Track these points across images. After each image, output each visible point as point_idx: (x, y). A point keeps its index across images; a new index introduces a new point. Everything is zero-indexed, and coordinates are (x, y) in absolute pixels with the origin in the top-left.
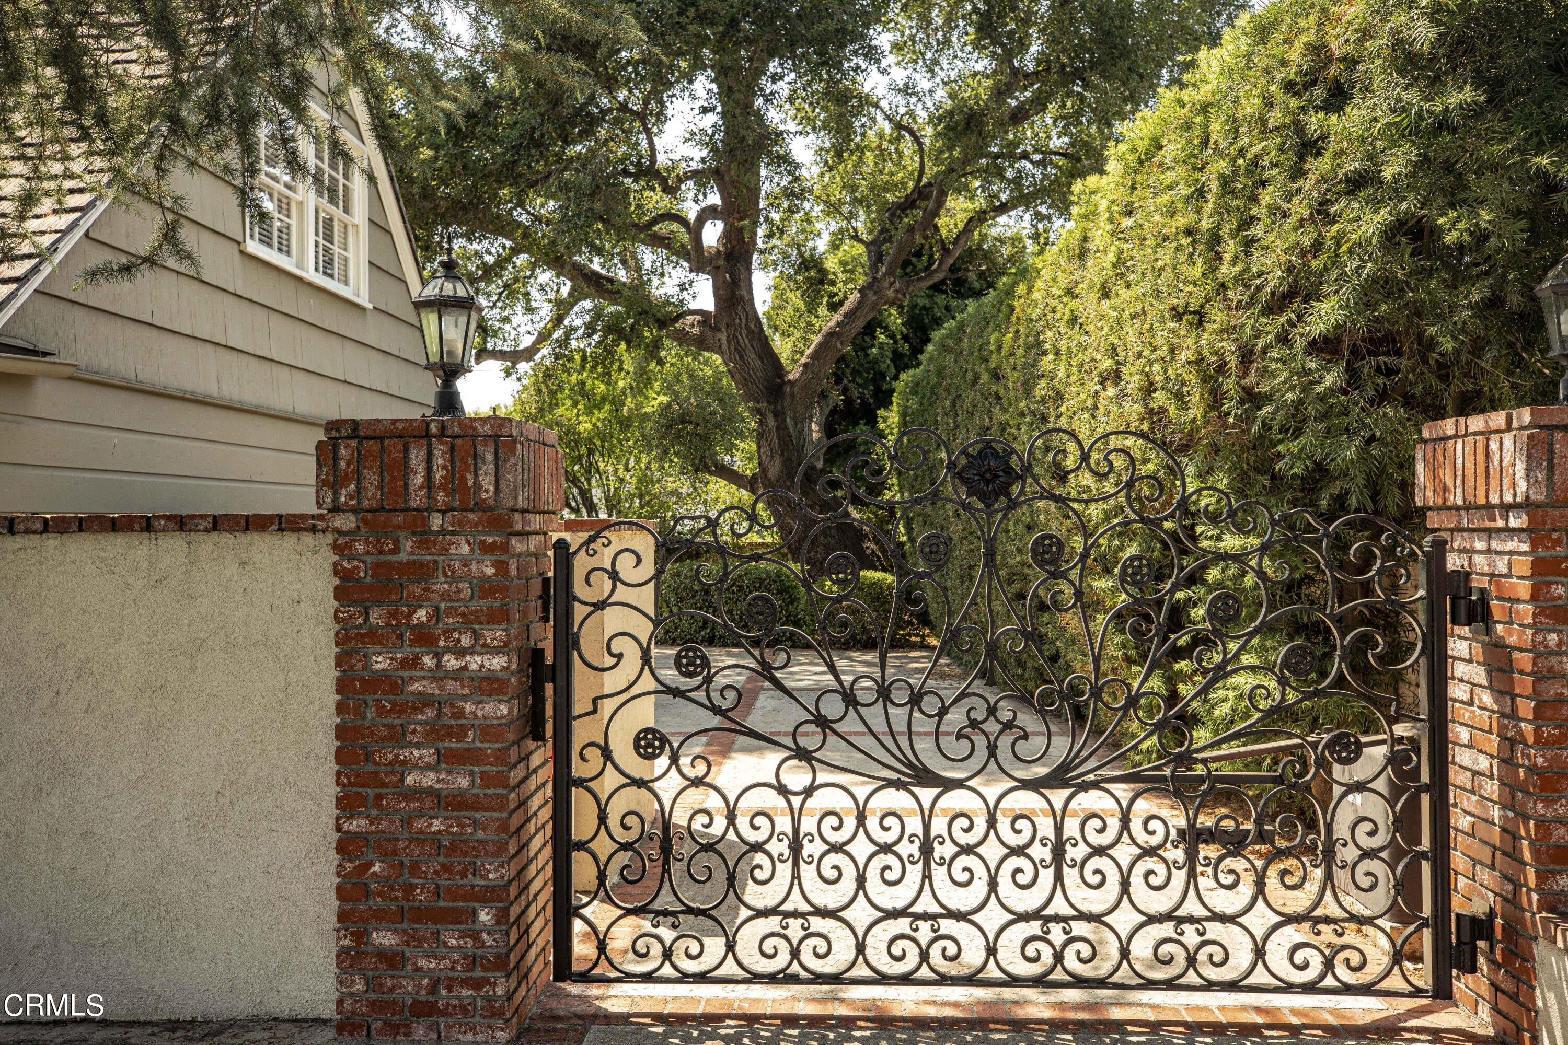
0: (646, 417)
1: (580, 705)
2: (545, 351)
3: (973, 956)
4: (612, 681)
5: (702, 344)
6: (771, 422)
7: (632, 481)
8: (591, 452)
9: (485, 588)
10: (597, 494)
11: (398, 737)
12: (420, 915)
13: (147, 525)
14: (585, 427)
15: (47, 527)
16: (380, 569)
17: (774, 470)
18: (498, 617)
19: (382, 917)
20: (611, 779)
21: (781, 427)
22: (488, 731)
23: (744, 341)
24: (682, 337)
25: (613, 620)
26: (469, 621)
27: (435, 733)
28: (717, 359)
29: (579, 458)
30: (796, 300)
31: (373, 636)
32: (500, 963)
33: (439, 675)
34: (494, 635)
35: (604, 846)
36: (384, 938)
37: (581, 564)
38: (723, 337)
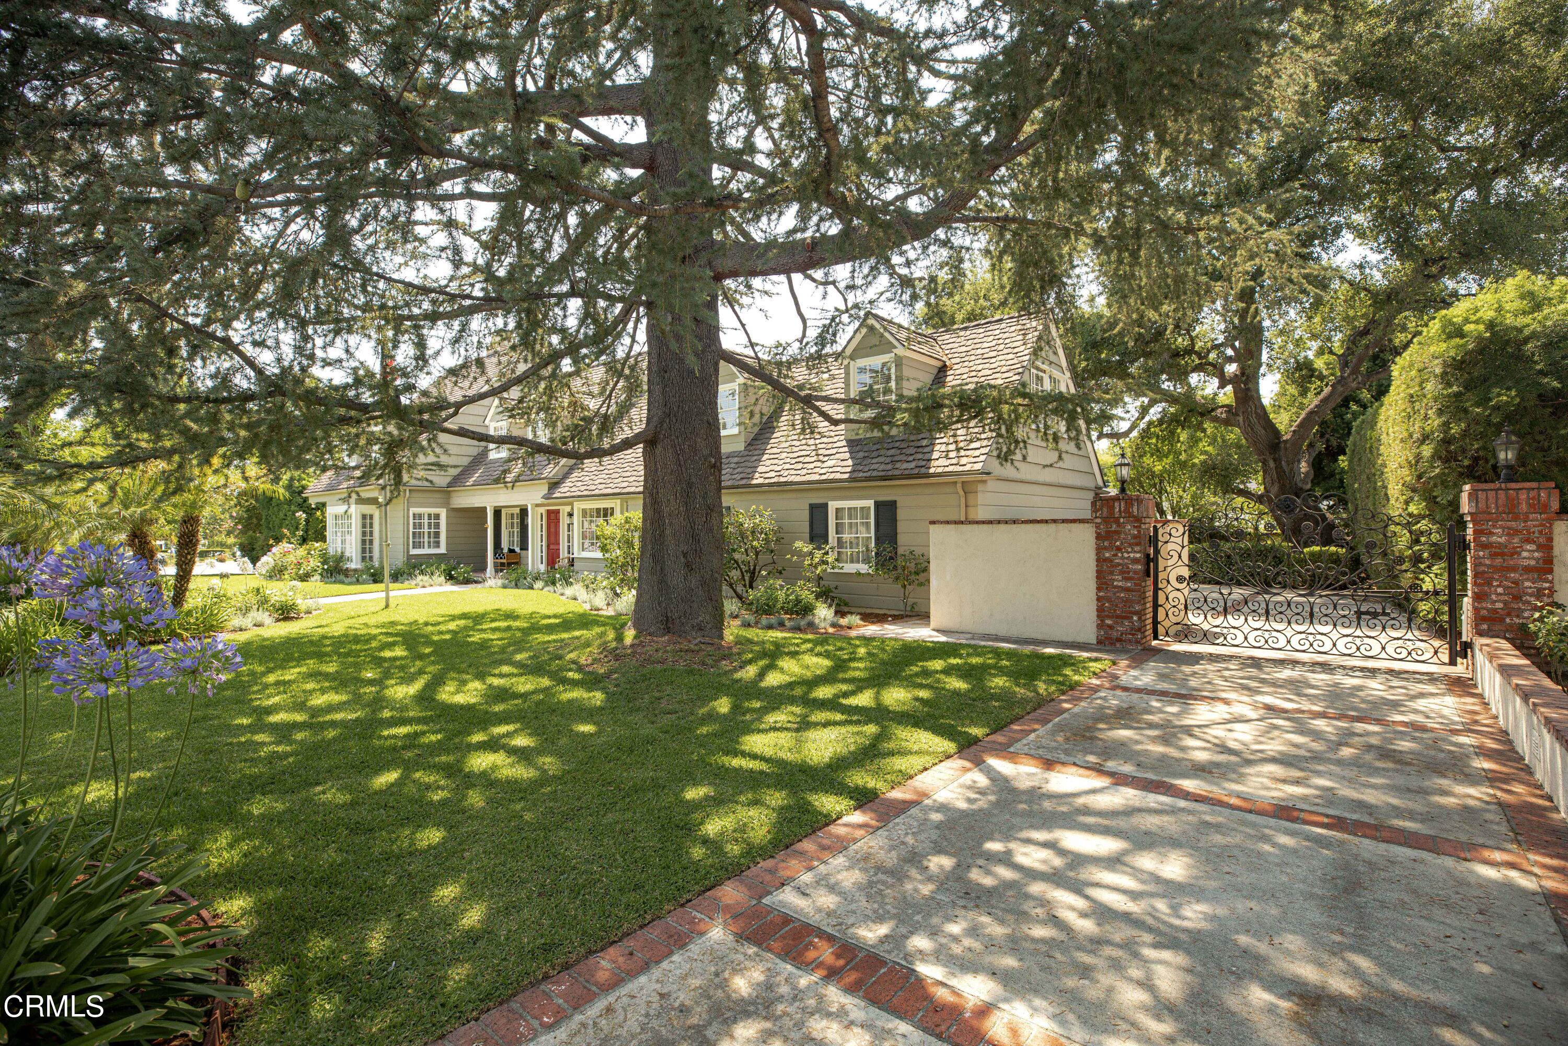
0: (1194, 465)
1: (1161, 568)
2: (1135, 434)
3: (1282, 643)
4: (1170, 562)
5: (1227, 423)
6: (1272, 464)
7: (1187, 498)
8: (1161, 482)
9: (1135, 537)
10: (1166, 505)
11: (1112, 573)
12: (1118, 617)
13: (1046, 522)
14: (1158, 468)
15: (1023, 522)
16: (1108, 532)
17: (1275, 489)
18: (1137, 544)
19: (1108, 617)
20: (1170, 588)
21: (1278, 467)
22: (1135, 572)
23: (1254, 420)
24: (1216, 419)
25: (1170, 546)
26: (1130, 545)
27: (1122, 572)
28: (1237, 430)
29: (1154, 486)
30: (1292, 390)
31: (1105, 548)
32: (1139, 630)
33: (1123, 558)
34: (1137, 548)
35: (1168, 606)
36: (1109, 622)
37: (1161, 531)
38: (1241, 419)
